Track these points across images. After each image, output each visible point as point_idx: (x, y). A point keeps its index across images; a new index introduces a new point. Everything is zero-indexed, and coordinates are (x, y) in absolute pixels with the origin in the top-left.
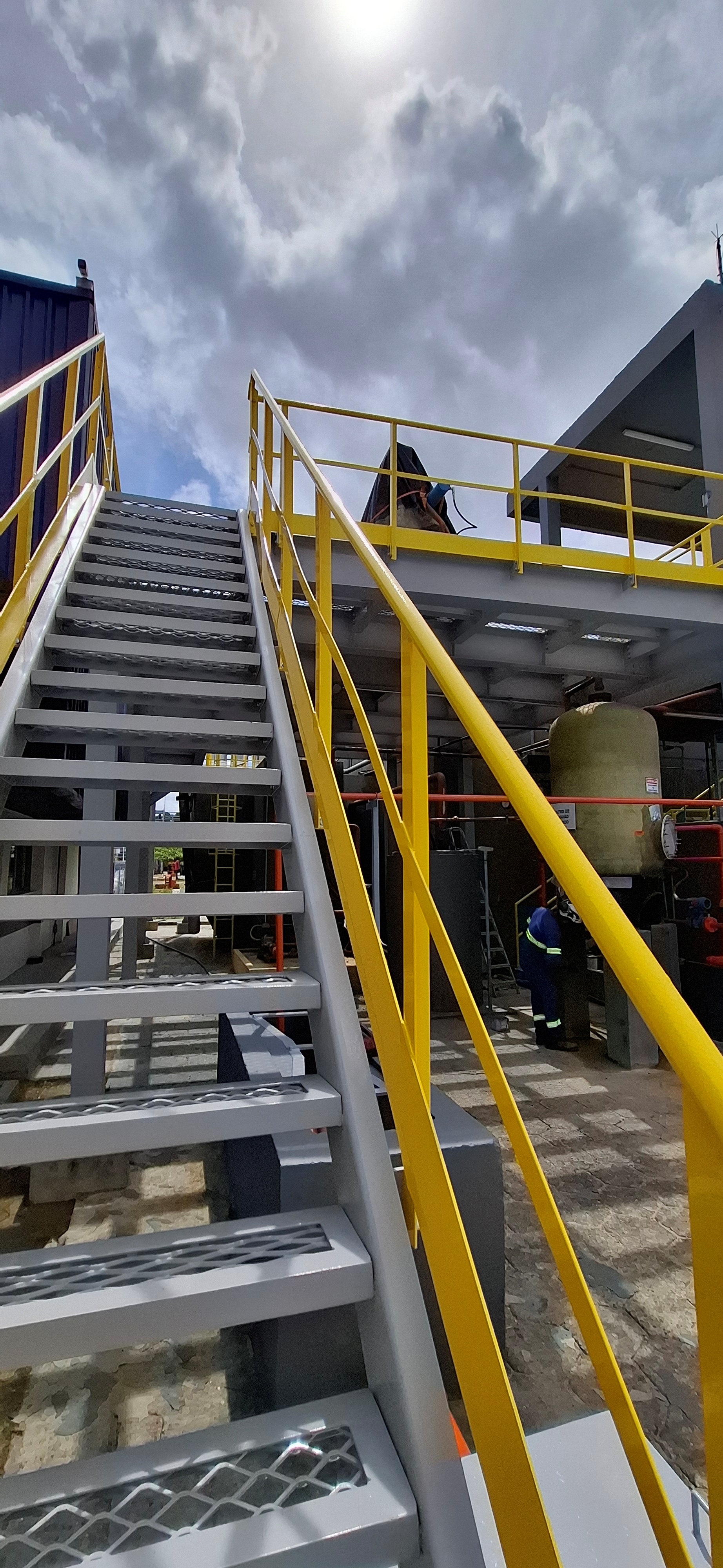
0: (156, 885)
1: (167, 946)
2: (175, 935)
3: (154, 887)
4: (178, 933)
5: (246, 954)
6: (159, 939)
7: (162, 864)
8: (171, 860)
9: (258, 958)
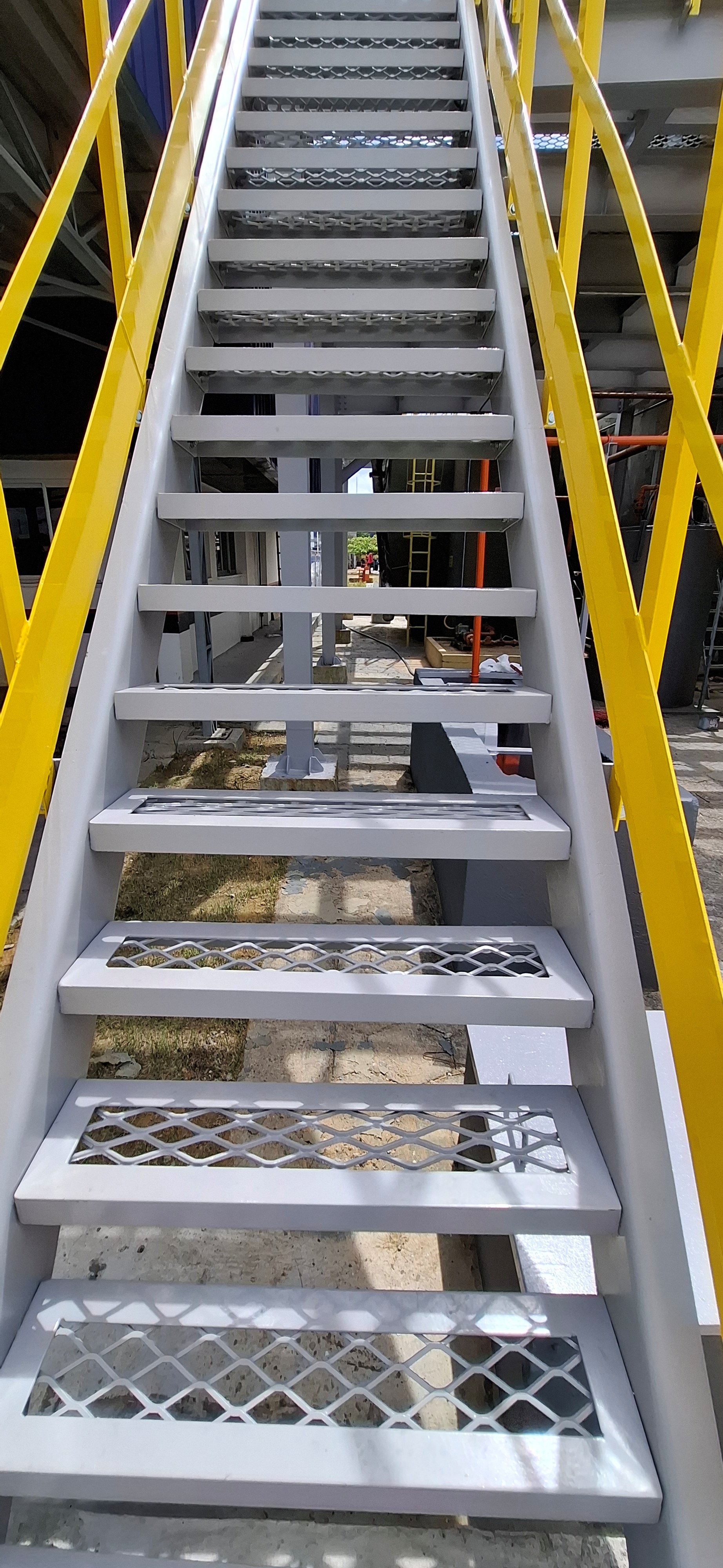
0: (350, 579)
1: (363, 634)
2: (370, 624)
3: (348, 581)
4: (373, 622)
5: (440, 642)
6: (355, 627)
7: (355, 558)
8: (364, 553)
9: (452, 645)
